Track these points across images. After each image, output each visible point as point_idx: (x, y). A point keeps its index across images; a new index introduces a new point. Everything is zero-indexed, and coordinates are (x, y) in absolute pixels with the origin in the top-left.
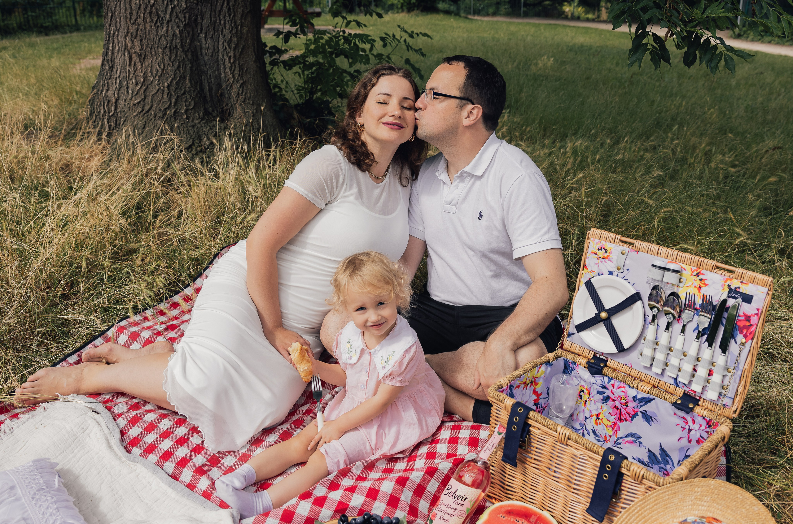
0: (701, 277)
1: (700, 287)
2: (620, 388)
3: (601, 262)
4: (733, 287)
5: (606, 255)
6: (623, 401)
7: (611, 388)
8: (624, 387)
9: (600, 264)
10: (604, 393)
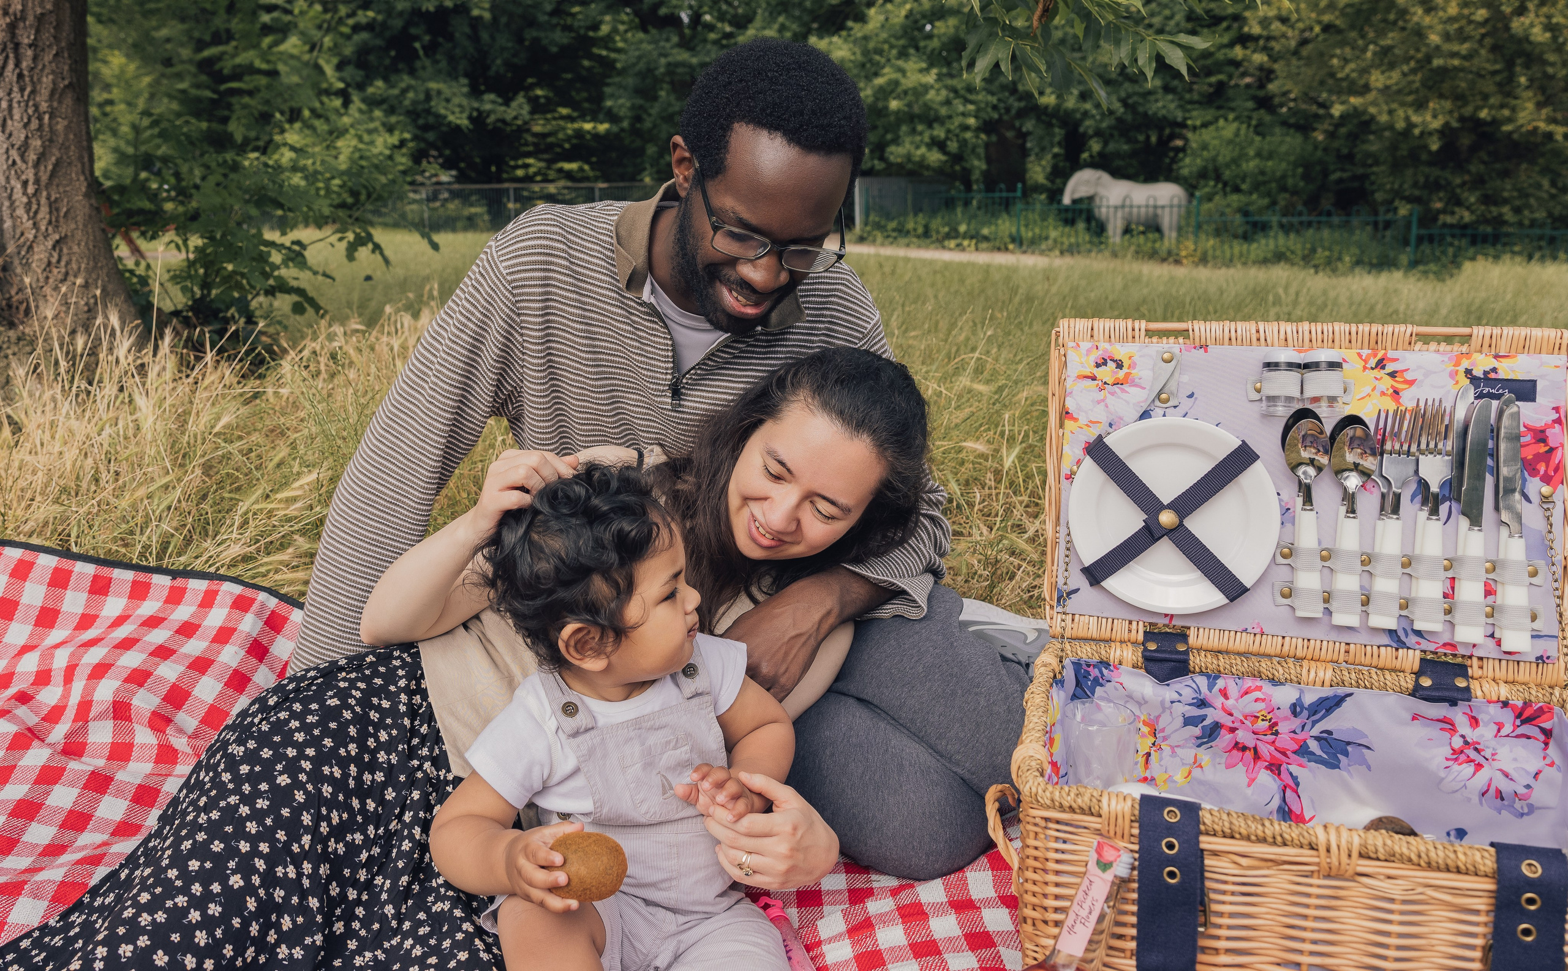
0: (1390, 368)
1: (1396, 392)
2: (1246, 693)
3: (1112, 394)
4: (1478, 372)
5: (1121, 374)
6: (1262, 725)
7: (1219, 701)
8: (1259, 688)
9: (1110, 400)
10: (1203, 718)
